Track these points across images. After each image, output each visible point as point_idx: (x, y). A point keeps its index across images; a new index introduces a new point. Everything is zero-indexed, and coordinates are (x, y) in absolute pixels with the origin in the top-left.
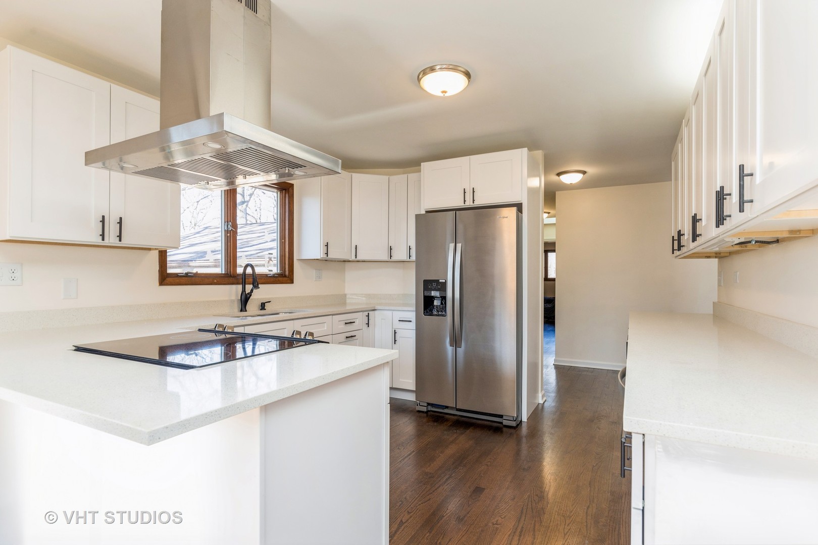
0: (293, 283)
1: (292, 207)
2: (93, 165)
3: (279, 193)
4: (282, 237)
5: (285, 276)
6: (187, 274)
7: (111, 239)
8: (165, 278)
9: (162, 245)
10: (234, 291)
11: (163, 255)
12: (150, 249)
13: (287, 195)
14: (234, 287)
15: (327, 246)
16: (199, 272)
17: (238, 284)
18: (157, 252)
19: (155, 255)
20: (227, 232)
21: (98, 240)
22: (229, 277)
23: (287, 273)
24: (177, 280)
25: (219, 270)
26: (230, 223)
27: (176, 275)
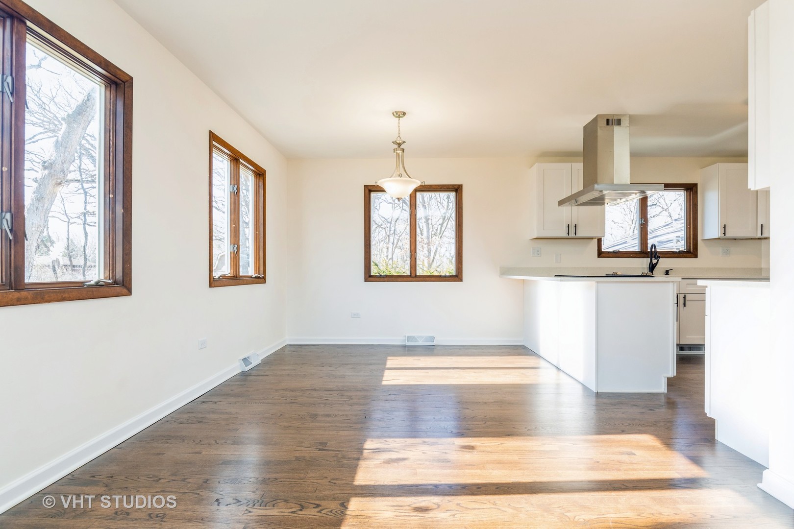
0: (697, 257)
1: (696, 201)
2: (565, 204)
3: (685, 192)
4: (688, 224)
5: (691, 252)
6: (613, 251)
7: (572, 235)
8: (601, 254)
9: (598, 235)
10: (645, 262)
11: (599, 241)
12: (592, 238)
13: (692, 193)
14: (645, 259)
15: (725, 227)
16: (621, 250)
17: (648, 257)
18: (596, 240)
19: (596, 241)
20: (641, 224)
21: (565, 235)
22: (643, 253)
23: (692, 250)
24: (608, 255)
25: (637, 249)
26: (643, 219)
27: (608, 253)
